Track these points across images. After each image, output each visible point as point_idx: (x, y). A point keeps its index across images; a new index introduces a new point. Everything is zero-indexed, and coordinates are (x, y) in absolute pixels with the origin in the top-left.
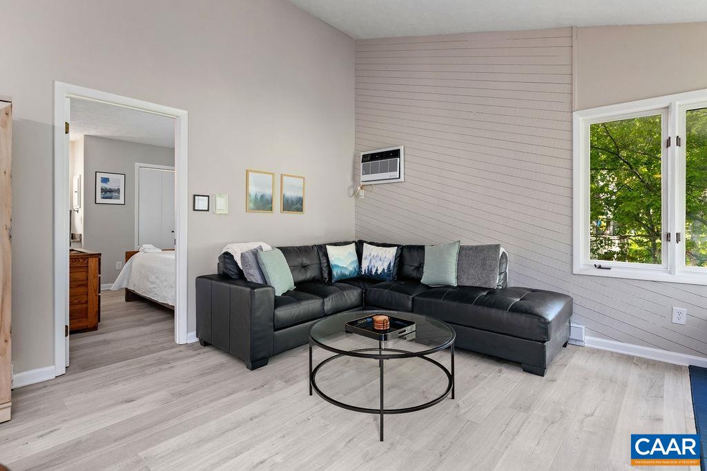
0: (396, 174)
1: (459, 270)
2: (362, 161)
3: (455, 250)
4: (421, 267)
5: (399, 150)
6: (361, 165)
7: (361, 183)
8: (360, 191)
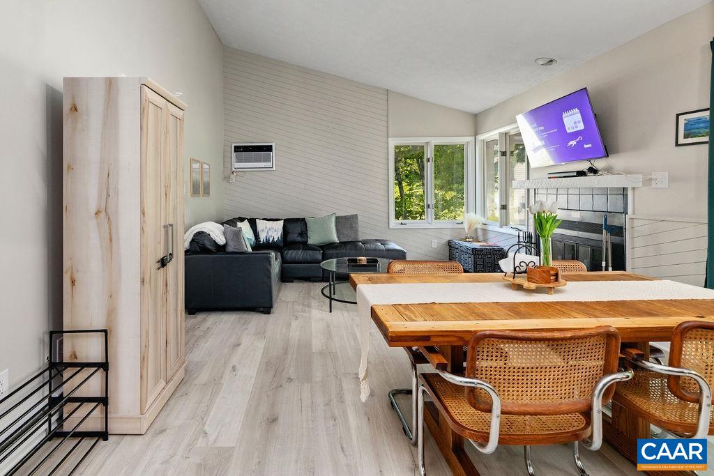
0: (270, 164)
1: (337, 232)
2: (235, 151)
3: (333, 220)
4: (304, 233)
5: (271, 146)
6: (234, 154)
7: (234, 169)
8: (232, 176)
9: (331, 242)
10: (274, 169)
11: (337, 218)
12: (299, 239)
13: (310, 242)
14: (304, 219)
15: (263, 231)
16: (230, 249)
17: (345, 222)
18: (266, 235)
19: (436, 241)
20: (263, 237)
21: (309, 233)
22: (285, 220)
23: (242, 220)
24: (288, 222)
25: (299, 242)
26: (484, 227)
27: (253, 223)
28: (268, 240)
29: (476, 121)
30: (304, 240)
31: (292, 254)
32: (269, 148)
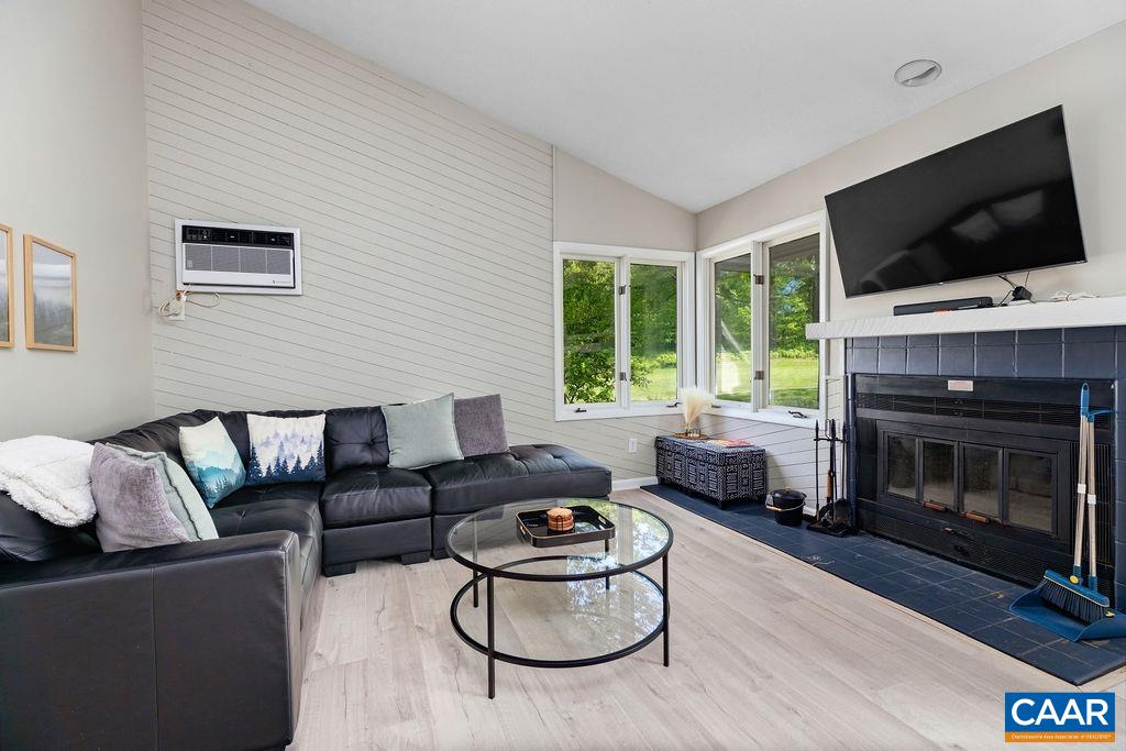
0: (286, 279)
1: (459, 435)
2: (184, 239)
3: (449, 408)
4: (378, 442)
5: (290, 236)
6: (181, 247)
7: (180, 287)
8: (174, 304)
9: (446, 459)
10: (299, 290)
11: (458, 404)
12: (367, 457)
13: (395, 462)
14: (377, 410)
15: (267, 444)
16: (115, 537)
17: (476, 413)
18: (275, 455)
19: (635, 440)
20: (266, 461)
21: (393, 442)
22: (329, 413)
23: (202, 417)
24: (336, 419)
25: (366, 466)
26: (714, 411)
27: (236, 424)
28: (282, 468)
29: (699, 225)
30: (379, 458)
31: (350, 501)
32: (285, 240)
